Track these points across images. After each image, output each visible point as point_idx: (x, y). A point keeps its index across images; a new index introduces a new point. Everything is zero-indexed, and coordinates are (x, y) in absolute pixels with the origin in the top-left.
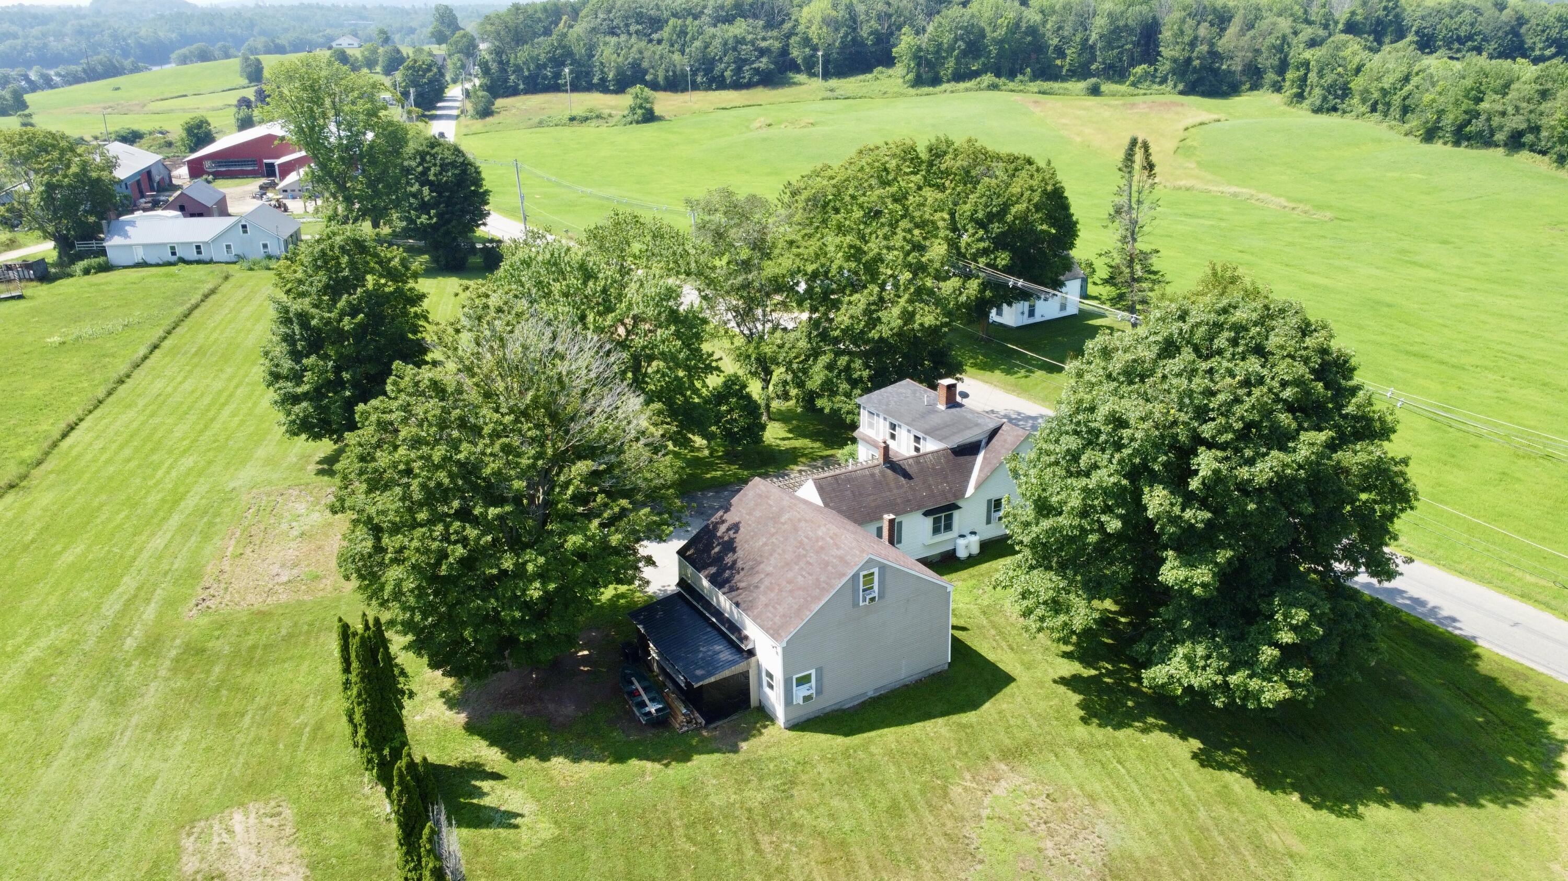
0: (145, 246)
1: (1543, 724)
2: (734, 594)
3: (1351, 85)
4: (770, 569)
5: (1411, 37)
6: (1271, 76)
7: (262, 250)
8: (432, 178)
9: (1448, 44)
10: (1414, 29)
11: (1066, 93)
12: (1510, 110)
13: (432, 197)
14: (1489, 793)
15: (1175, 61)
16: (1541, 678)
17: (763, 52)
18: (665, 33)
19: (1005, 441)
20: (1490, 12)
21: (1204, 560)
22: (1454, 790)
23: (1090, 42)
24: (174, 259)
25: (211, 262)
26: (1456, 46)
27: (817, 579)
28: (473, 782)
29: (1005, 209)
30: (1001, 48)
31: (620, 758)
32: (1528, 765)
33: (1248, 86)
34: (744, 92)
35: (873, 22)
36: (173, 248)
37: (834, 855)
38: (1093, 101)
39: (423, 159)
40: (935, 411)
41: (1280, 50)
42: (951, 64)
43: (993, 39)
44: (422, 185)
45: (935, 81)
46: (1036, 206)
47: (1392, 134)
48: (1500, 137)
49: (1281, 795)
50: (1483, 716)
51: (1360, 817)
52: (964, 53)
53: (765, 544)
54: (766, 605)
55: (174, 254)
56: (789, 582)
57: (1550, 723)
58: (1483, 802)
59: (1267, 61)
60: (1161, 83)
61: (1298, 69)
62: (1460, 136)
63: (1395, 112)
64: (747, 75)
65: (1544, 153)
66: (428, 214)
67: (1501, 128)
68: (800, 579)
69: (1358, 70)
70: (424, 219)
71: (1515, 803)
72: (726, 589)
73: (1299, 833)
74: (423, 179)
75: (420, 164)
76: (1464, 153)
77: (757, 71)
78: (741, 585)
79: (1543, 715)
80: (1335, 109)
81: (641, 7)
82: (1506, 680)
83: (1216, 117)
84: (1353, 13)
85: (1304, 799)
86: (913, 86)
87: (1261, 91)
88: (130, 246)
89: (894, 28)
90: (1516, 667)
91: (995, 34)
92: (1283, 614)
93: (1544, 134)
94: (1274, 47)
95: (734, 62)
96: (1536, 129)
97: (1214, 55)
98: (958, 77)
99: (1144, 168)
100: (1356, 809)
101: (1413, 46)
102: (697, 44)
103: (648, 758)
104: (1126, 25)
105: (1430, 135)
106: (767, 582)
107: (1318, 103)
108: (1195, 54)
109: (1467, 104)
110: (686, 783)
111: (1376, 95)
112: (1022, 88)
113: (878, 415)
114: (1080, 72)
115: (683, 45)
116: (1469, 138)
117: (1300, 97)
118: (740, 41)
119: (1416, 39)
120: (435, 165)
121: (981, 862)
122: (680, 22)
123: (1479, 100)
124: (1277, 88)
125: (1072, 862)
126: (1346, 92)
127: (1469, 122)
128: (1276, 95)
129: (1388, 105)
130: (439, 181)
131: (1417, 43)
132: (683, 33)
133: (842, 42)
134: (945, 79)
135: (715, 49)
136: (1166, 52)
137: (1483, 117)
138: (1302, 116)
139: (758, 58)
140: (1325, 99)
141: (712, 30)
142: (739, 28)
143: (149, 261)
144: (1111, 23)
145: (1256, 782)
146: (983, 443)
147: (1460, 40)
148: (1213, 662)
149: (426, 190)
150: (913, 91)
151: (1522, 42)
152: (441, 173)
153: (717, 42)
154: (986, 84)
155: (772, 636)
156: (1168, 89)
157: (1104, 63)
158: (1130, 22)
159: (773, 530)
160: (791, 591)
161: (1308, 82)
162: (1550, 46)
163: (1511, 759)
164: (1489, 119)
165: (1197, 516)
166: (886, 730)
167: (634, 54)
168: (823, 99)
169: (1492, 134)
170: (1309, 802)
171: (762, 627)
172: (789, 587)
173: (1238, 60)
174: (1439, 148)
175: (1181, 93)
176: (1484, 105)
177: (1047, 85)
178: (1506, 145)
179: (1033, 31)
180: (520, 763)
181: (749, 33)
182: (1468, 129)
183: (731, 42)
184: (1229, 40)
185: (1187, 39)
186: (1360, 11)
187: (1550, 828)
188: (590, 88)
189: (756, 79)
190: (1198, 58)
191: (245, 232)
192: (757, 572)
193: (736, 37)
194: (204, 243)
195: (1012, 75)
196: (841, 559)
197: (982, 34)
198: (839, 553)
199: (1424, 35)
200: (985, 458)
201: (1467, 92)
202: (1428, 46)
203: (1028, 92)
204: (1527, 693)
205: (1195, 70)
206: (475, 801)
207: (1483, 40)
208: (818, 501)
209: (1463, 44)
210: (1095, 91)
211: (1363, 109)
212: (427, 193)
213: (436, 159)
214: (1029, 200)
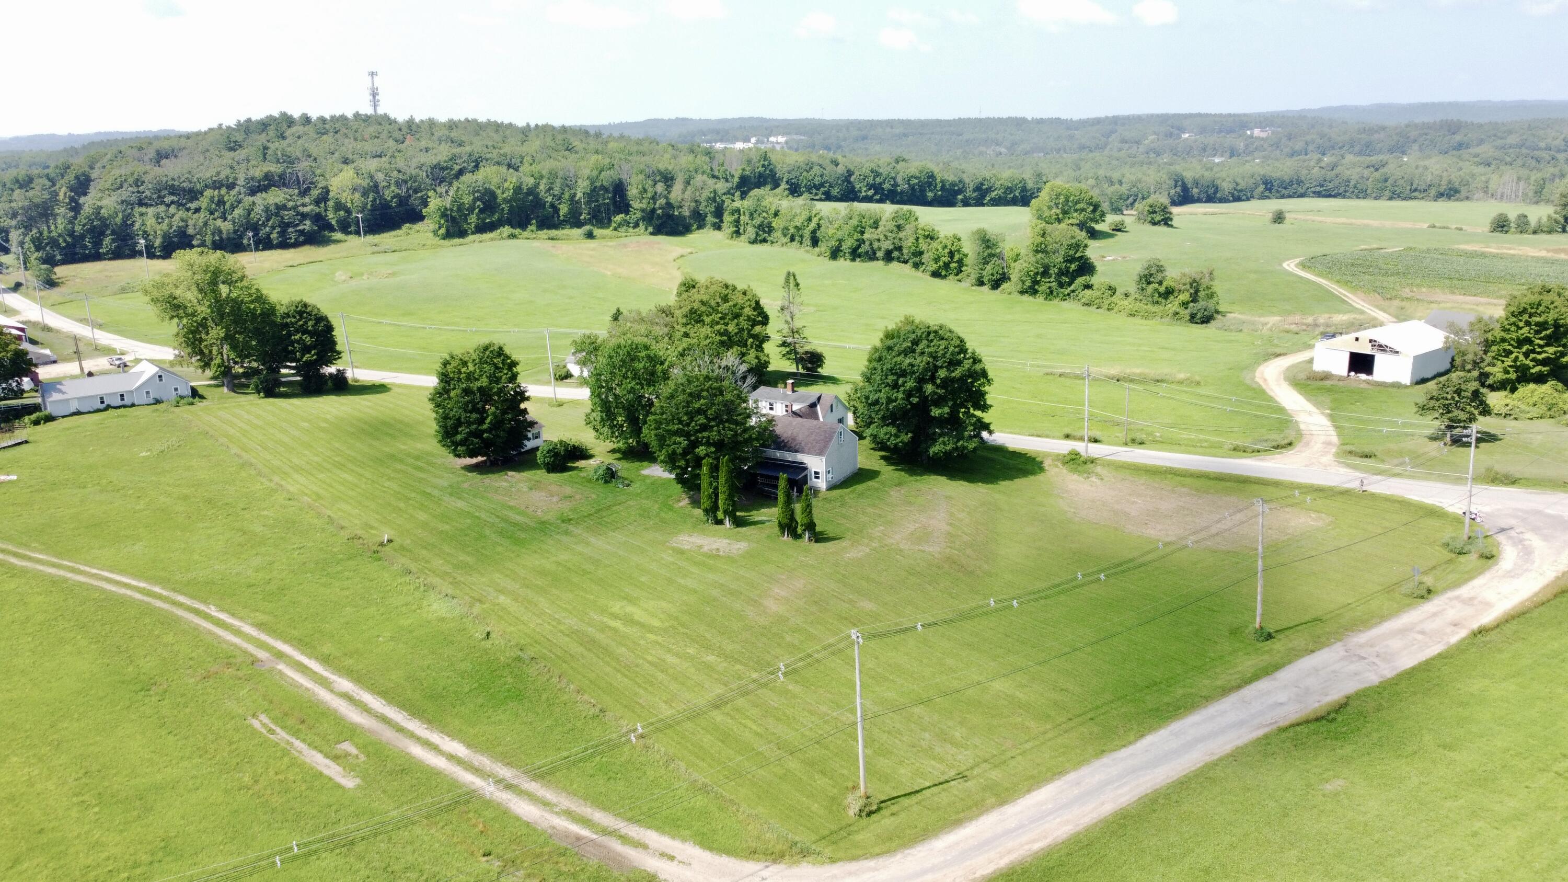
0: (79, 399)
2: (792, 449)
3: (774, 224)
4: (801, 439)
5: (783, 186)
6: (710, 219)
7: (174, 393)
8: (310, 328)
9: (809, 189)
10: (785, 180)
11: (568, 238)
12: (882, 238)
15: (643, 210)
17: (304, 216)
18: (203, 202)
19: (826, 401)
20: (830, 168)
23: (577, 198)
24: (102, 406)
25: (133, 405)
26: (814, 191)
27: (825, 436)
30: (511, 206)
33: (695, 227)
34: (292, 250)
35: (393, 188)
36: (102, 398)
38: (591, 243)
41: (714, 200)
42: (473, 219)
43: (504, 199)
44: (303, 334)
45: (462, 234)
46: (753, 309)
47: (808, 256)
48: (880, 254)
52: (482, 211)
53: (793, 433)
54: (809, 449)
55: (102, 402)
59: (707, 208)
60: (634, 227)
61: (733, 214)
62: (855, 254)
63: (807, 241)
64: (293, 236)
65: (906, 262)
67: (880, 249)
69: (776, 214)
75: (299, 320)
76: (859, 266)
77: (302, 232)
80: (764, 241)
81: (173, 179)
83: (689, 250)
84: (744, 170)
86: (444, 239)
87: (705, 230)
88: (67, 400)
89: (411, 192)
91: (505, 195)
93: (905, 251)
94: (710, 198)
95: (279, 226)
96: (899, 249)
97: (669, 205)
98: (482, 228)
99: (795, 287)
101: (787, 192)
102: (238, 212)
104: (602, 185)
105: (835, 254)
107: (753, 237)
108: (657, 206)
109: (857, 236)
111: (792, 230)
112: (534, 236)
113: (761, 401)
114: (574, 221)
115: (224, 213)
116: (859, 256)
117: (738, 233)
118: (280, 208)
119: (788, 186)
122: (216, 192)
123: (862, 233)
124: (718, 227)
126: (770, 229)
127: (859, 246)
128: (717, 232)
129: (801, 236)
131: (788, 189)
132: (221, 202)
133: (372, 205)
134: (469, 232)
135: (258, 212)
136: (636, 204)
137: (867, 243)
138: (741, 246)
139: (301, 221)
140: (757, 234)
141: (251, 199)
142: (275, 197)
143: (82, 410)
144: (592, 183)
147: (815, 186)
149: (306, 337)
150: (446, 242)
151: (853, 187)
152: (316, 324)
153: (258, 209)
154: (505, 234)
156: (642, 231)
157: (589, 214)
158: (605, 183)
159: (792, 428)
161: (742, 223)
162: (870, 189)
164: (871, 244)
165: (941, 391)
167: (176, 222)
168: (373, 253)
169: (875, 253)
173: (686, 208)
174: (843, 264)
175: (652, 234)
176: (866, 236)
177: (553, 233)
178: (883, 259)
179: (532, 191)
181: (289, 201)
182: (860, 250)
183: (272, 208)
184: (676, 194)
185: (649, 195)
186: (748, 169)
188: (134, 254)
189: (302, 238)
190: (660, 208)
191: (161, 380)
193: (276, 204)
194: (127, 392)
195: (523, 225)
197: (493, 195)
199: (792, 184)
201: (855, 228)
202: (796, 192)
203: (539, 239)
205: (659, 217)
207: (830, 186)
209: (818, 189)
210: (590, 236)
211: (787, 239)
212: (308, 339)
213: (311, 315)
214: (750, 306)
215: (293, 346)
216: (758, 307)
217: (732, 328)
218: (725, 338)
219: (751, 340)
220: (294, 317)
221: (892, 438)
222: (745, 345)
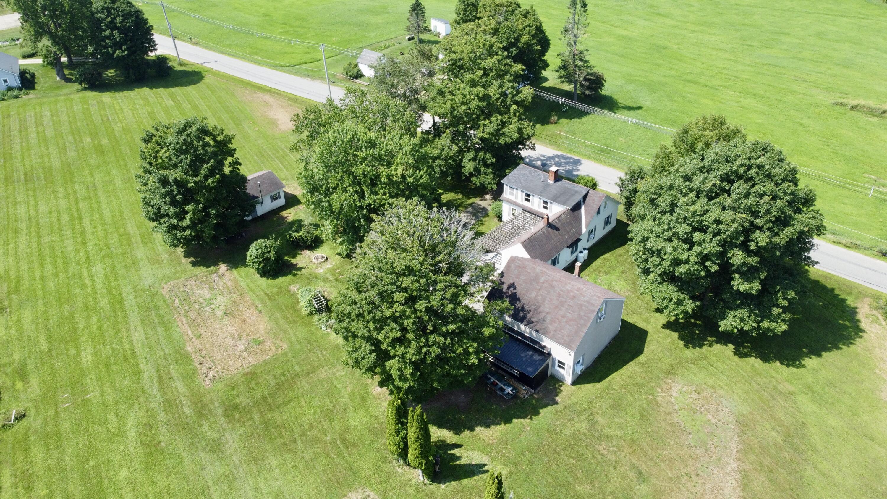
1: (844, 301)
2: (532, 325)
4: (547, 310)
7: (4, 84)
8: (118, 25)
13: (121, 38)
14: (840, 341)
16: (836, 278)
19: (594, 200)
21: (755, 279)
22: (829, 343)
27: (579, 315)
28: (449, 452)
29: (517, 39)
31: (508, 421)
32: (847, 323)
37: (634, 448)
39: (109, 13)
40: (549, 185)
44: (112, 30)
46: (533, 36)
49: (772, 363)
50: (821, 301)
51: (804, 366)
53: (537, 296)
54: (555, 331)
56: (563, 317)
57: (846, 300)
58: (841, 346)
66: (121, 49)
68: (569, 315)
70: (118, 53)
71: (852, 343)
72: (525, 323)
73: (788, 381)
74: (112, 26)
75: (108, 16)
78: (534, 320)
79: (842, 296)
82: (823, 281)
85: (782, 363)
90: (825, 274)
92: (782, 293)
99: (582, 7)
100: (801, 362)
103: (521, 418)
106: (549, 318)
110: (546, 426)
113: (517, 189)
120: (118, 15)
121: (690, 433)
125: (724, 423)
130: (124, 27)
145: (761, 359)
146: (582, 202)
148: (752, 318)
149: (116, 33)
152: (123, 20)
155: (567, 347)
159: (538, 287)
160: (566, 322)
163: (840, 322)
165: (753, 261)
166: (614, 375)
170: (784, 364)
171: (559, 343)
172: (564, 320)
180: (462, 435)
187: (867, 353)
192: (540, 312)
196: (588, 302)
198: (586, 299)
200: (586, 211)
204: (833, 287)
206: (458, 462)
208: (526, 256)
212: (117, 35)
213: (118, 11)
214: (529, 33)
215: (105, 41)
216: (539, 30)
217: (493, 91)
218: (485, 104)
219: (514, 107)
220: (103, 12)
221: (672, 306)
222: (507, 112)
